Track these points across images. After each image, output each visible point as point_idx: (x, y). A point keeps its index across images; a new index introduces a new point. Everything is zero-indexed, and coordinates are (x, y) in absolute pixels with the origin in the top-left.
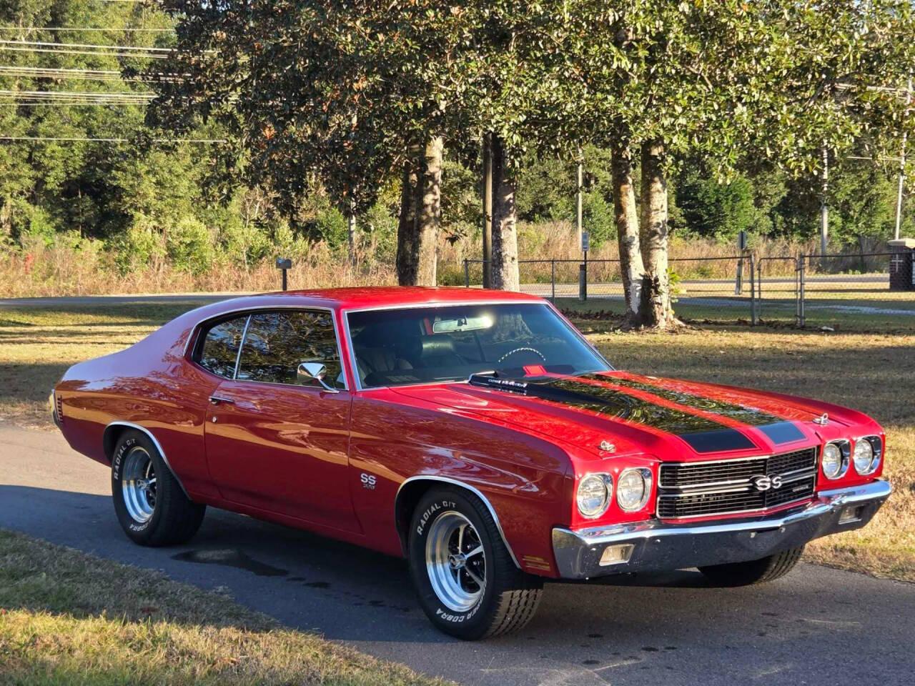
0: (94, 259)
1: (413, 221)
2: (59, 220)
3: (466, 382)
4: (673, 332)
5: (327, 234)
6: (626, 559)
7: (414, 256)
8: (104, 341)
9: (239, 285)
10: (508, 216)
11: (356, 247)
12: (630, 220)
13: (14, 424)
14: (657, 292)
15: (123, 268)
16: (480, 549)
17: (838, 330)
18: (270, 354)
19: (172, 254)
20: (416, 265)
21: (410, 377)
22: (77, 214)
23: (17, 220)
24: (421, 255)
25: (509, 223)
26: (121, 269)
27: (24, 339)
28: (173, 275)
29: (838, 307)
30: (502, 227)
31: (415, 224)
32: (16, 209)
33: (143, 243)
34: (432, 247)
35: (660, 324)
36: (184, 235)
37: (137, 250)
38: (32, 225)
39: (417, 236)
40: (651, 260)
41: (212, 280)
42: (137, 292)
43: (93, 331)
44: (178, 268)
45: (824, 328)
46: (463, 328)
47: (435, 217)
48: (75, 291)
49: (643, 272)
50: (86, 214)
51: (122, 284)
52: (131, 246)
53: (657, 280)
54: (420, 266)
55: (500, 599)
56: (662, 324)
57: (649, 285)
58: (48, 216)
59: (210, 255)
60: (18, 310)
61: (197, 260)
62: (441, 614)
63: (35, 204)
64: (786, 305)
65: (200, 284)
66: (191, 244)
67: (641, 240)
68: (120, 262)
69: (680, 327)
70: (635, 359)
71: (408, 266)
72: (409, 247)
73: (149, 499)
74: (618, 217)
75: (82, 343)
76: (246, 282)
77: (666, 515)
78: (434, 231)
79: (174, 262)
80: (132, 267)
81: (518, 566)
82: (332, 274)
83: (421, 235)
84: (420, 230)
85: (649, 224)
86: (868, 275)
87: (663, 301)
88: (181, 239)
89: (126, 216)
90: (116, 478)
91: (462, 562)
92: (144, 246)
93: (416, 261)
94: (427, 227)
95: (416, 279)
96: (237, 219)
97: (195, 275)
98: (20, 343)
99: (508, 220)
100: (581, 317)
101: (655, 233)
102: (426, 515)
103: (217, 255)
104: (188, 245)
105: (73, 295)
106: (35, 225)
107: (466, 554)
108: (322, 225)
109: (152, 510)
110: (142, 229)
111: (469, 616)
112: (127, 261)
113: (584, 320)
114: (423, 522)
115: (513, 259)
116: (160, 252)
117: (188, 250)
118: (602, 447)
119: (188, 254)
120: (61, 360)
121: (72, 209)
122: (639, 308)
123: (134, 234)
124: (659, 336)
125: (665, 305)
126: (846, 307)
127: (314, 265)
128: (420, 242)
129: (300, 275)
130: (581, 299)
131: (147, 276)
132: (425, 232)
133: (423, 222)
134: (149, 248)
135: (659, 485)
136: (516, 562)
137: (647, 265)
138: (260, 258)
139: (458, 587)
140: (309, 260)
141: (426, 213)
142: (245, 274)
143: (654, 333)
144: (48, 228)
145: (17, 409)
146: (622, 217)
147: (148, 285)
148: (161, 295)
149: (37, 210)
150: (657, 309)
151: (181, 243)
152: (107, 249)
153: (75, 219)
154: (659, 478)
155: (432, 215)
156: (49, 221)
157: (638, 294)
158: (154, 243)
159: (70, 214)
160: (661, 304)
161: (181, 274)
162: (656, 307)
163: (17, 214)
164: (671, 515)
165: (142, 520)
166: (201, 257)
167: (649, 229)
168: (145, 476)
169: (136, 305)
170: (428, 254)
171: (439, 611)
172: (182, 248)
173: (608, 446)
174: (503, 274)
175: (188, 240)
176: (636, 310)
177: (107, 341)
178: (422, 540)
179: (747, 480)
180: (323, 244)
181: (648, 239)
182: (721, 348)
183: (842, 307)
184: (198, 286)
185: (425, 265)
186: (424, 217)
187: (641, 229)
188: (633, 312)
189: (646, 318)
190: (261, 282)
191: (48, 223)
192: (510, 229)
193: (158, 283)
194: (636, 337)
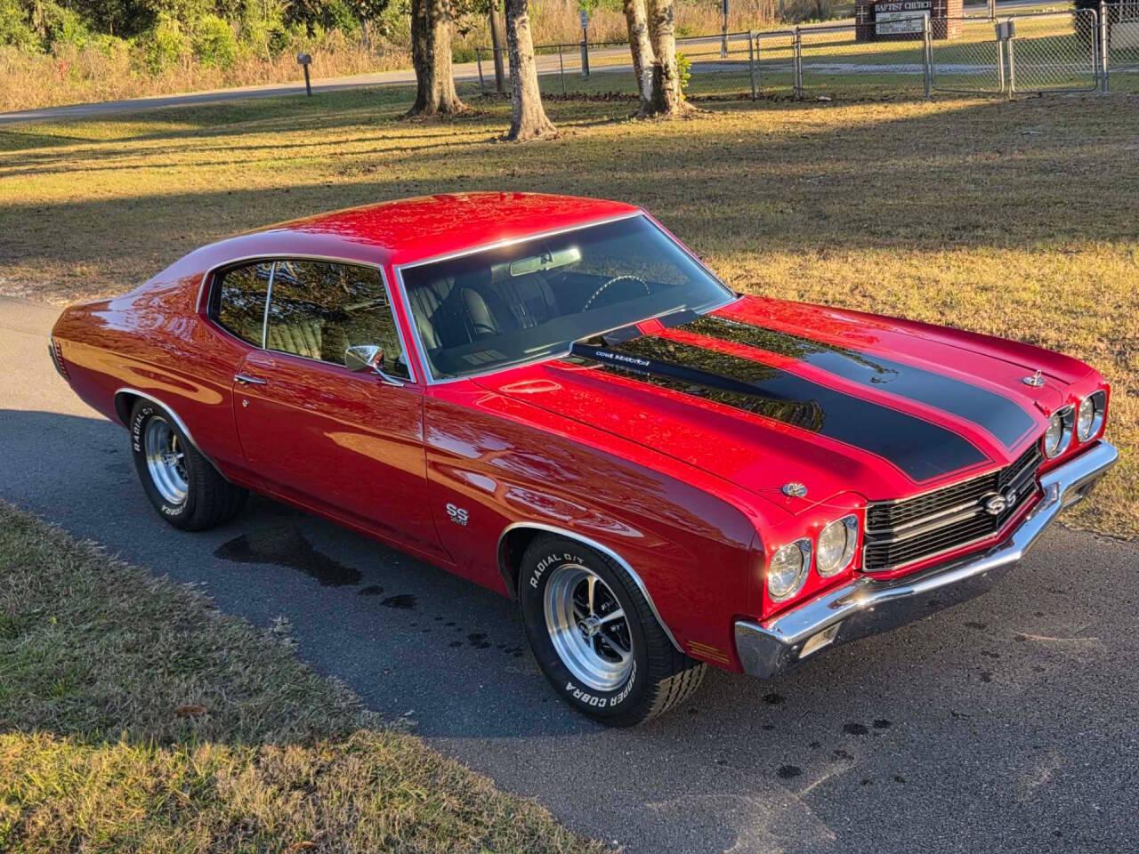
0: (125, 60)
1: (424, 18)
2: (89, 20)
3: (566, 354)
4: (686, 117)
5: (340, 16)
6: (829, 638)
7: (429, 53)
8: (139, 164)
9: (265, 77)
10: (522, 14)
11: (369, 31)
12: (639, 8)
13: (42, 300)
14: (667, 78)
15: (154, 68)
16: (620, 613)
17: (836, 101)
18: (298, 286)
19: (198, 50)
20: (432, 62)
21: (493, 352)
22: (107, 13)
23: (50, 23)
24: (437, 52)
25: (523, 21)
26: (152, 69)
27: (58, 165)
28: (203, 72)
29: (818, 66)
30: (516, 26)
31: (428, 21)
32: (46, 13)
33: (169, 43)
34: (445, 43)
35: (673, 110)
36: (207, 32)
37: (165, 50)
38: (64, 27)
39: (430, 33)
40: (660, 47)
41: (239, 73)
42: (171, 91)
43: (128, 148)
44: (205, 66)
45: (822, 98)
46: (548, 266)
47: (446, 12)
48: (112, 94)
49: (653, 58)
50: (115, 13)
51: (156, 85)
52: (158, 47)
53: (667, 66)
54: (436, 63)
55: (656, 688)
56: (675, 109)
57: (660, 72)
58: (79, 17)
59: (234, 48)
60: (57, 123)
61: (222, 56)
62: (574, 690)
63: (64, 6)
64: (771, 67)
65: (228, 78)
66: (215, 41)
67: (649, 28)
68: (150, 62)
69: (692, 111)
70: (660, 155)
71: (423, 63)
72: (423, 44)
73: (181, 474)
74: (626, 5)
75: (117, 168)
76: (270, 74)
77: (874, 566)
78: (446, 27)
79: (201, 59)
80: (162, 66)
81: (680, 650)
82: (349, 60)
83: (434, 32)
84: (432, 26)
85: (656, 11)
86: (827, 23)
87: (674, 86)
88: (205, 36)
89: (152, 12)
90: (138, 450)
91: (595, 627)
92: (171, 45)
93: (431, 58)
94: (439, 24)
95: (433, 75)
96: (256, 8)
97: (223, 70)
98: (56, 171)
99: (521, 18)
100: (591, 99)
101: (663, 19)
102: (542, 566)
103: (241, 49)
104: (212, 42)
105: (111, 99)
106: (67, 26)
107: (601, 617)
108: (334, 8)
109: (186, 486)
110: (168, 29)
111: (613, 702)
112: (156, 61)
113: (595, 103)
114: (538, 574)
115: (530, 58)
116: (187, 50)
117: (213, 46)
118: (790, 493)
119: (214, 51)
120: (95, 196)
121: (100, 9)
122: (652, 95)
123: (161, 33)
124: (673, 123)
125: (676, 90)
126: (826, 66)
127: (332, 52)
128: (433, 38)
129: (320, 63)
130: (584, 74)
131: (177, 75)
132: (438, 29)
133: (434, 18)
134: (175, 47)
135: (866, 530)
136: (677, 645)
137: (657, 52)
138: (281, 49)
139: (591, 652)
140: (327, 47)
141: (437, 10)
142: (269, 66)
143: (668, 120)
144: (81, 28)
145: (47, 275)
146: (630, 5)
147: (180, 84)
148: (194, 94)
149: (67, 12)
150: (669, 95)
151: (206, 40)
152: (139, 45)
153: (104, 18)
154: (866, 522)
155: (443, 10)
156: (80, 22)
157: (650, 82)
158: (180, 42)
159: (100, 14)
160: (672, 90)
161: (210, 70)
162: (668, 94)
163: (49, 17)
164: (882, 566)
165: (175, 501)
166: (226, 52)
167: (656, 16)
168: (171, 449)
169: (169, 109)
170: (442, 50)
171: (569, 687)
172: (207, 45)
173: (796, 489)
174: (521, 74)
175: (211, 37)
176: (649, 98)
177: (142, 163)
178: (538, 597)
179: (975, 502)
180: (338, 32)
181: (656, 26)
182: (738, 135)
183: (823, 66)
184: (227, 81)
185: (442, 62)
186: (436, 13)
187: (649, 15)
188: (646, 100)
189: (659, 105)
190: (285, 73)
191: (80, 24)
192: (524, 27)
193: (190, 81)
194: (653, 127)
